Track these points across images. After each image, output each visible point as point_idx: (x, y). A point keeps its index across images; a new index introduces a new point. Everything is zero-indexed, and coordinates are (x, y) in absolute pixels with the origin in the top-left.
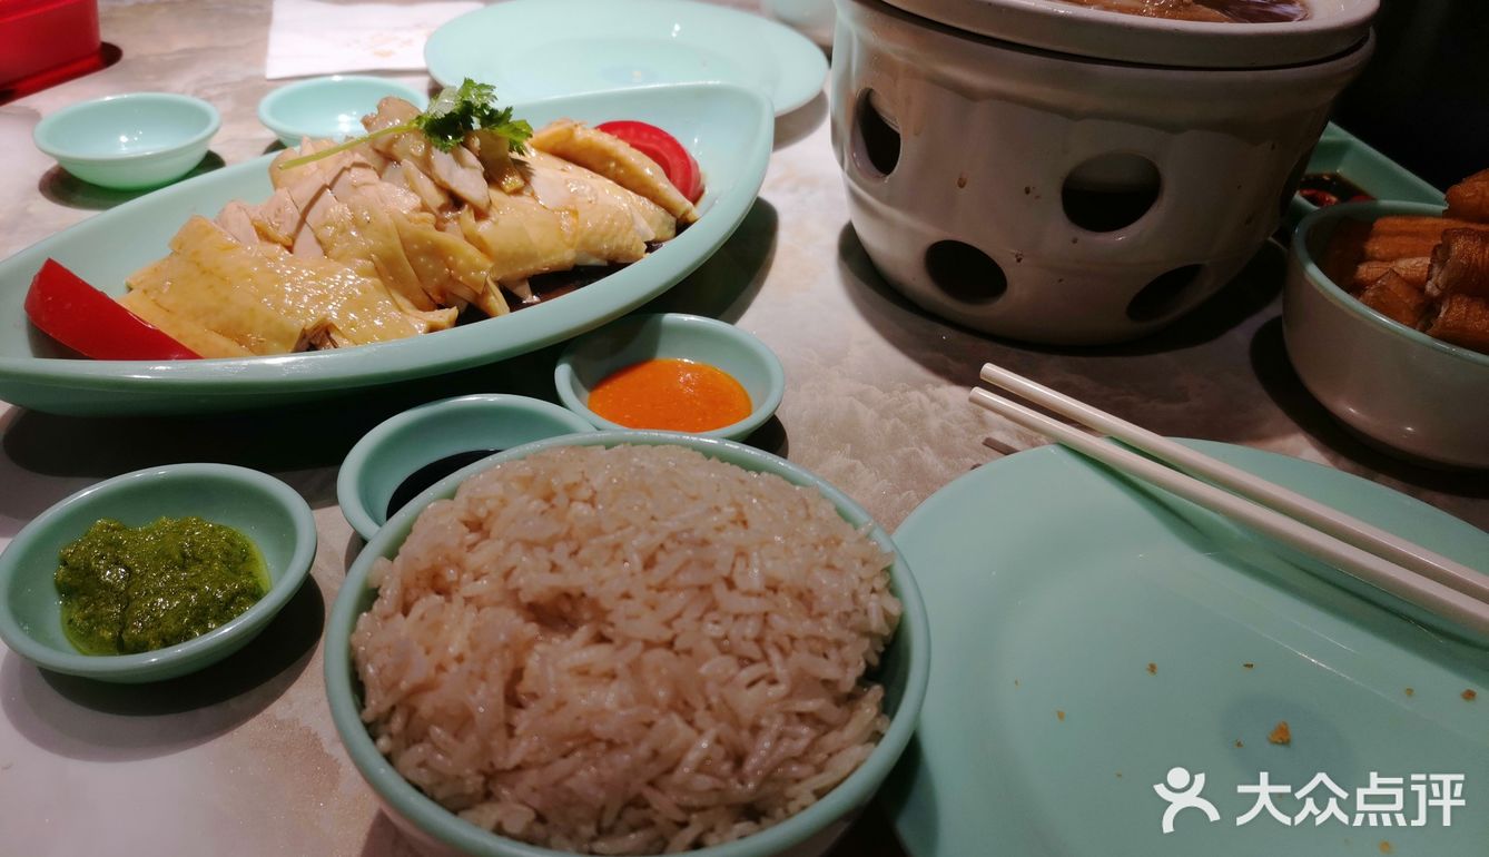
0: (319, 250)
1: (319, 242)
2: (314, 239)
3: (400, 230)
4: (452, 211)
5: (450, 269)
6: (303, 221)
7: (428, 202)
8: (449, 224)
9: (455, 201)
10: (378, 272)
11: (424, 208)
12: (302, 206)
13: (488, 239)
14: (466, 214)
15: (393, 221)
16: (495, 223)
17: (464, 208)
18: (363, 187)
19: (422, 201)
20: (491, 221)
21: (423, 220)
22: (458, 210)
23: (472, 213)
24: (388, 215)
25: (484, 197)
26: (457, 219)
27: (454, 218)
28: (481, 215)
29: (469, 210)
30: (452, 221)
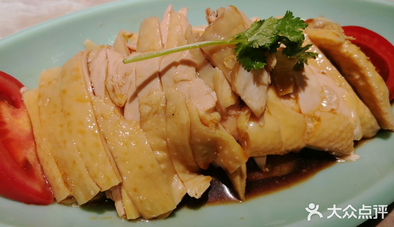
8: (229, 118)
9: (241, 104)
10: (168, 149)
11: (215, 109)
15: (190, 119)
16: (261, 126)
17: (244, 112)
18: (181, 83)
19: (217, 101)
20: (259, 124)
21: (212, 121)
22: (240, 110)
23: (249, 116)
24: (188, 113)
25: (262, 108)
26: (237, 116)
27: (235, 115)
28: (254, 117)
29: (247, 114)
30: (233, 116)
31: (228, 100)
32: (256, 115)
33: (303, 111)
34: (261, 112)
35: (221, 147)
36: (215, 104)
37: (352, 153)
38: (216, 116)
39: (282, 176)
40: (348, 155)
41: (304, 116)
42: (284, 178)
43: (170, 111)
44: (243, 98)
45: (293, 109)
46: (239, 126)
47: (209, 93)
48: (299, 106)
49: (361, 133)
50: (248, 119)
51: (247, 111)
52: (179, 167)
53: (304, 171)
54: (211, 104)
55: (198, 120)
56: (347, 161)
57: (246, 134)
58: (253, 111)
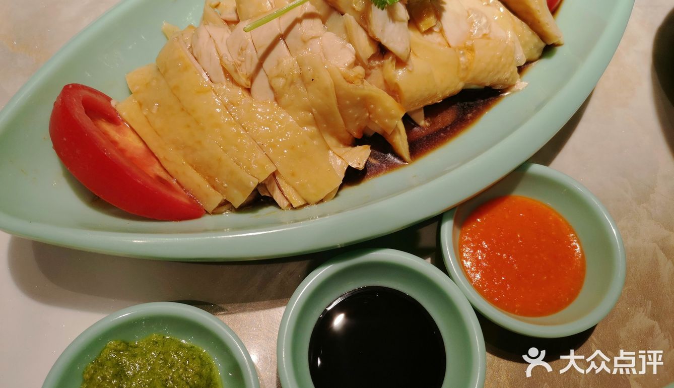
0: (271, 95)
1: (272, 88)
2: (267, 85)
3: (336, 87)
4: (379, 61)
5: (370, 114)
6: (260, 66)
7: (361, 54)
8: (373, 71)
9: (382, 51)
10: (316, 122)
11: (358, 61)
12: (261, 52)
13: (403, 87)
14: (389, 63)
15: (333, 80)
16: (410, 71)
17: (388, 59)
18: (311, 41)
19: (356, 52)
20: (408, 70)
21: (356, 77)
22: (383, 58)
23: (394, 63)
24: (329, 74)
25: (407, 49)
26: (381, 66)
27: (379, 66)
28: (400, 62)
29: (392, 61)
30: (377, 68)
31: (368, 50)
32: (402, 59)
33: (452, 44)
34: (406, 55)
35: (372, 106)
36: (354, 57)
37: (518, 82)
38: (360, 70)
39: (446, 127)
40: (514, 85)
41: (455, 49)
42: (449, 129)
43: (309, 77)
44: (384, 42)
45: (440, 44)
46: (385, 78)
47: (344, 47)
48: (446, 40)
49: (524, 56)
50: (394, 67)
51: (391, 58)
52: (331, 141)
53: (469, 115)
54: (350, 58)
55: (342, 79)
56: (514, 92)
57: (396, 85)
58: (398, 55)
